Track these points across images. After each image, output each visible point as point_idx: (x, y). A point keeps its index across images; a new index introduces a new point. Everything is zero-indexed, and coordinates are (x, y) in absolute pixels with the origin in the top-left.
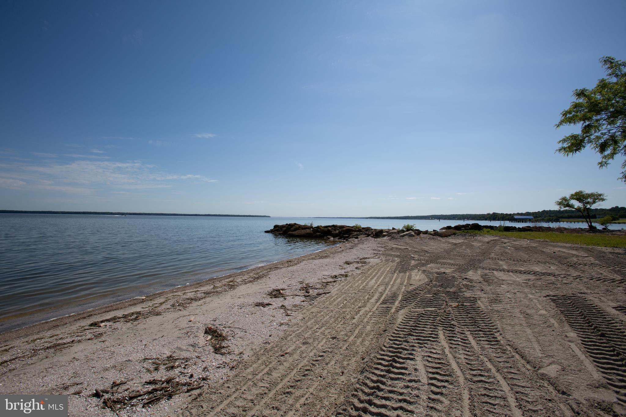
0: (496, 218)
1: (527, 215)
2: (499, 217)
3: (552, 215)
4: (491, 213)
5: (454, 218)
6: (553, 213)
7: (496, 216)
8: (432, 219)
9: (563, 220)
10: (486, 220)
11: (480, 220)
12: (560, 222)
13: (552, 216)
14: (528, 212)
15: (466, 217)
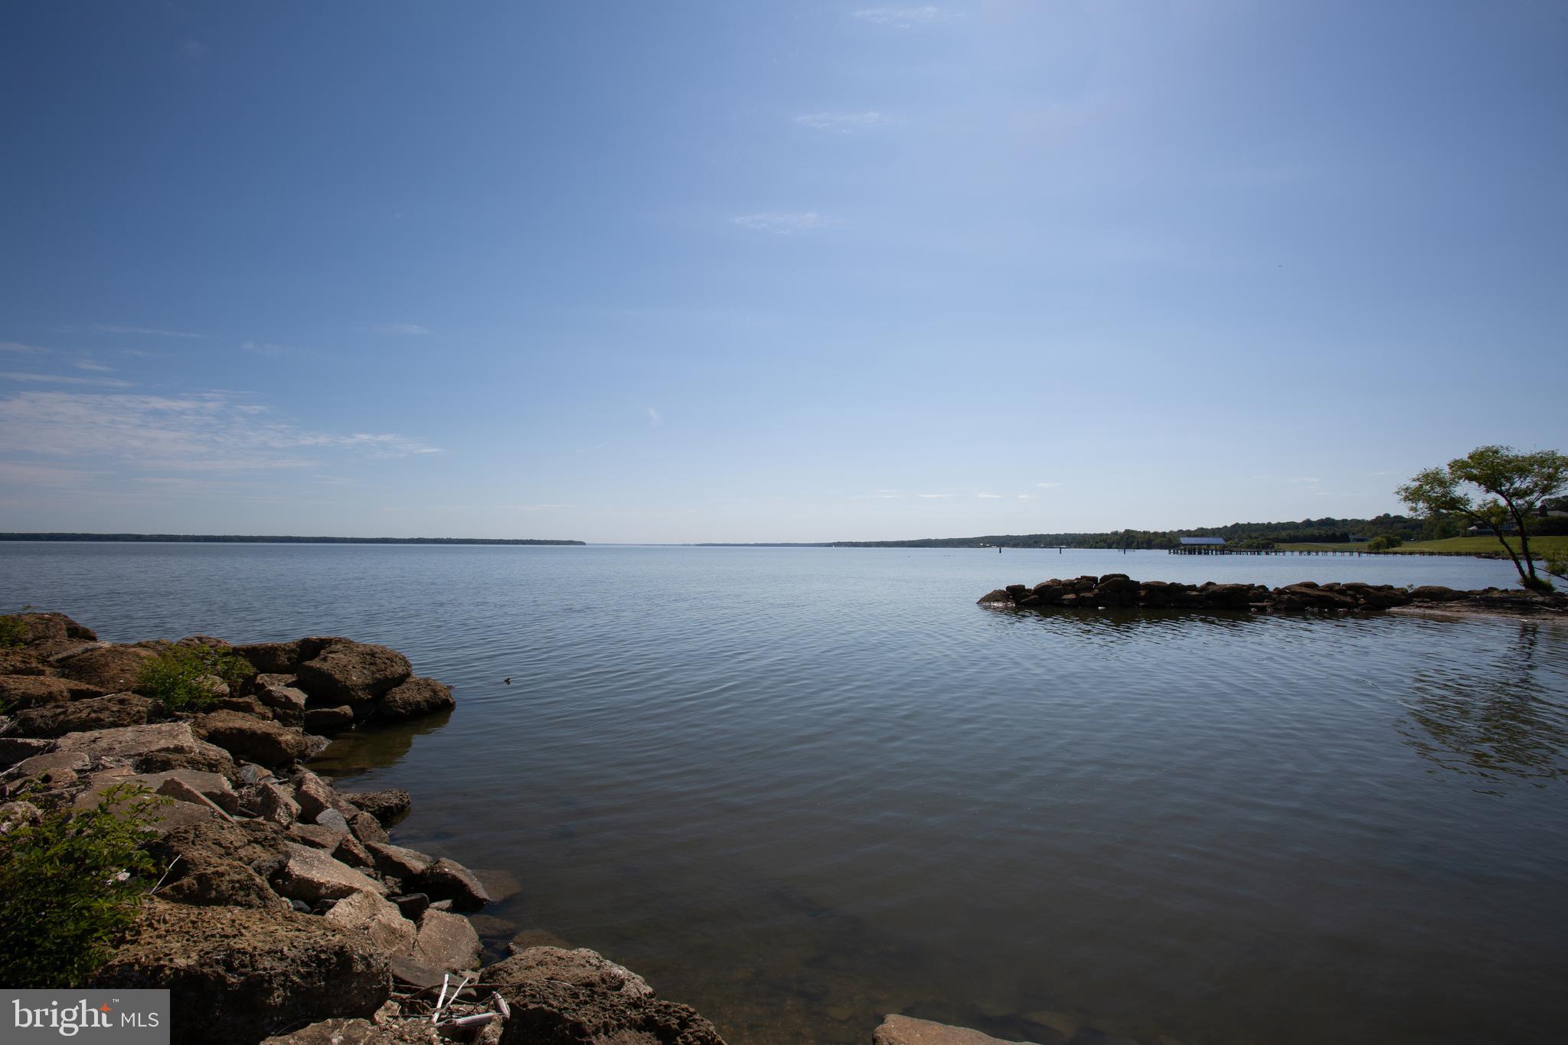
0: (1132, 542)
1: (1202, 536)
2: (1140, 541)
3: (1254, 535)
4: (1121, 530)
5: (1036, 542)
6: (1256, 531)
7: (1132, 539)
8: (984, 546)
9: (1282, 545)
10: (1110, 547)
11: (1096, 548)
12: (1284, 552)
13: (1255, 538)
14: (1202, 529)
15: (1065, 541)
